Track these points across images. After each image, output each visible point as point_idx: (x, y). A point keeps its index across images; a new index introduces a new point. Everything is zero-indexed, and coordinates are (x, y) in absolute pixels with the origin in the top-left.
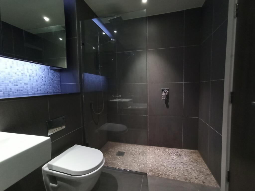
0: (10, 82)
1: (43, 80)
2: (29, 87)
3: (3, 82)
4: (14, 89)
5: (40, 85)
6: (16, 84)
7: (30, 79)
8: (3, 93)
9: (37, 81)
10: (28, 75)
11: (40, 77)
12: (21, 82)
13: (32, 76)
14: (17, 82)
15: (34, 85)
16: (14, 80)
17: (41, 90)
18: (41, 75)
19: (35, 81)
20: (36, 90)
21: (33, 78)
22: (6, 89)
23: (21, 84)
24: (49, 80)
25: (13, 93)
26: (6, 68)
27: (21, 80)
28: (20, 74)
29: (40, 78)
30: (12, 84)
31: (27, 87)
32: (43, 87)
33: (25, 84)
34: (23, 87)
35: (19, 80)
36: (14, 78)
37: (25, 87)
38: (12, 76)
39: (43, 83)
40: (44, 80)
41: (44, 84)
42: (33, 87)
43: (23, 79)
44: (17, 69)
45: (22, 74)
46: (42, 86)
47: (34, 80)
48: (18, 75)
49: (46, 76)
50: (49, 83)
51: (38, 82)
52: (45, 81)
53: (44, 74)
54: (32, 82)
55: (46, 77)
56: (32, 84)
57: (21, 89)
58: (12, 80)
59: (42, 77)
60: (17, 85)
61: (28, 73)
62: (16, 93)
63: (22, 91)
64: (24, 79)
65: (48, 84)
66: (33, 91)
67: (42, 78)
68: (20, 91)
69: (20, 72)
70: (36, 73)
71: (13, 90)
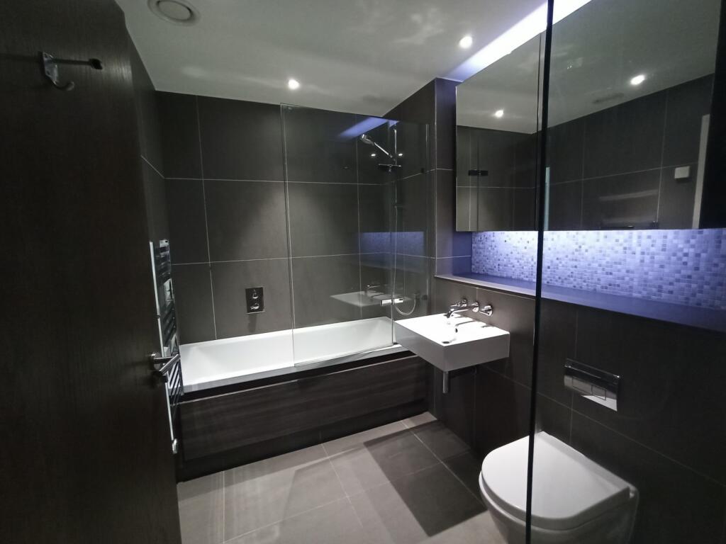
0: (600, 265)
1: (685, 263)
2: (635, 280)
3: (589, 265)
4: (605, 280)
5: (671, 279)
6: (608, 270)
7: (642, 261)
8: (587, 285)
9: (662, 266)
10: (638, 250)
11: (674, 255)
12: (619, 267)
13: (648, 254)
14: (611, 267)
15: (651, 276)
16: (607, 262)
17: (671, 292)
18: (681, 250)
19: (656, 266)
20: (654, 290)
21: (653, 258)
22: (592, 279)
23: (619, 271)
24: (716, 265)
25: (602, 287)
26: (598, 240)
27: (620, 264)
28: (620, 249)
29: (674, 259)
30: (603, 269)
31: (632, 279)
32: (683, 284)
33: (628, 271)
34: (623, 278)
35: (616, 263)
36: (608, 259)
37: (627, 279)
38: (604, 255)
39: (683, 272)
40: (690, 264)
41: (689, 277)
42: (645, 281)
43: (625, 260)
44: (617, 241)
45: (625, 248)
46: (678, 281)
47: (652, 262)
48: (617, 252)
49: (705, 251)
50: (715, 275)
51: (666, 270)
52: (697, 269)
53: (693, 246)
54: (646, 269)
55: (704, 255)
56: (646, 273)
57: (618, 282)
58: (604, 262)
59: (686, 255)
60: (611, 274)
61: (640, 245)
62: (606, 288)
63: (618, 286)
64: (628, 260)
65: (707, 278)
66: (644, 289)
67: (685, 259)
68: (615, 285)
69: (621, 245)
70: (664, 245)
71: (602, 282)
